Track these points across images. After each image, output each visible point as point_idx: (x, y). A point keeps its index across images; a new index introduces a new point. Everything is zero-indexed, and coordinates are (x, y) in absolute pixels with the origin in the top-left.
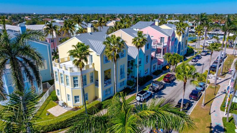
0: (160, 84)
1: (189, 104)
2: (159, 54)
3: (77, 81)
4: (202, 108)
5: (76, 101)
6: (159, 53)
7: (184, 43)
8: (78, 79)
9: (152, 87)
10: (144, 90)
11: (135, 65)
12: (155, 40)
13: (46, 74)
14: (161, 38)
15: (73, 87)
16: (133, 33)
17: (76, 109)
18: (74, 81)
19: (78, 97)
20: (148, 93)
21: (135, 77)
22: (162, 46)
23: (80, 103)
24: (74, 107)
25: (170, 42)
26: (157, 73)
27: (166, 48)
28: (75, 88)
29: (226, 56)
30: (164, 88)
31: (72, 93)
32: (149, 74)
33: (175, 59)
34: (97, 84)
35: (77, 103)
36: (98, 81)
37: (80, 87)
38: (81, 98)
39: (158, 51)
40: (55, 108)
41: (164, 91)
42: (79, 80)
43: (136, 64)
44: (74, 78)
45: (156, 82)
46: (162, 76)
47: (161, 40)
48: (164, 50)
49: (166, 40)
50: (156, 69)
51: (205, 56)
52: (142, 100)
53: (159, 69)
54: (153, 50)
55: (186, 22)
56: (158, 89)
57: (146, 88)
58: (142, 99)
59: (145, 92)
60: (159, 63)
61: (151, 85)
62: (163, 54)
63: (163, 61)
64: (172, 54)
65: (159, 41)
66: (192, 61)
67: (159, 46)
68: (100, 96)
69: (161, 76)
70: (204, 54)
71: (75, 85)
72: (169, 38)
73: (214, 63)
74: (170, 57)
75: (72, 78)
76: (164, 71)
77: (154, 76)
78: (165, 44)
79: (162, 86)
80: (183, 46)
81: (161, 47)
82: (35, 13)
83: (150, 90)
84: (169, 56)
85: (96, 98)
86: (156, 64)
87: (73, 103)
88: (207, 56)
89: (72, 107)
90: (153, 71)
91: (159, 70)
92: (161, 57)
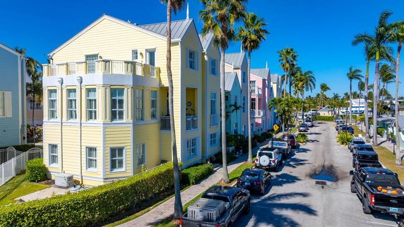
3: (121, 101)
5: (114, 165)
8: (125, 98)
11: (231, 106)
13: (5, 131)
15: (108, 120)
18: (113, 103)
22: (257, 93)
23: (126, 171)
25: (266, 89)
28: (114, 122)
31: (104, 138)
35: (115, 170)
37: (127, 120)
40: (44, 191)
42: (127, 98)
44: (114, 92)
52: (273, 164)
58: (274, 161)
63: (260, 121)
72: (264, 82)
75: (108, 91)
81: (255, 95)
87: (104, 172)
92: (255, 115)
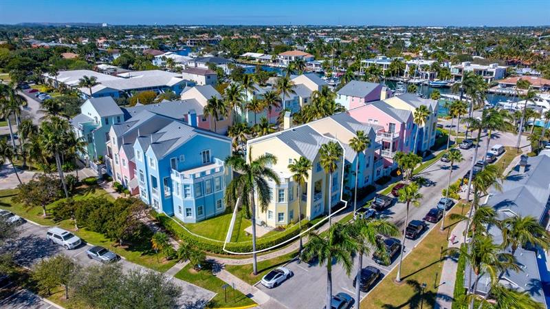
0: (387, 198)
1: (424, 227)
2: (386, 151)
3: (283, 194)
4: (440, 233)
5: (279, 219)
6: (386, 148)
7: (429, 128)
9: (375, 203)
10: (364, 207)
11: (352, 172)
12: (380, 127)
14: (390, 124)
15: (277, 201)
16: (348, 123)
17: (280, 229)
18: (280, 195)
19: (283, 214)
20: (369, 212)
21: (351, 189)
22: (392, 139)
23: (284, 222)
24: (278, 226)
25: (405, 131)
26: (383, 182)
27: (397, 141)
28: (280, 203)
29: (504, 151)
30: (392, 204)
31: (276, 209)
32: (370, 182)
33: (410, 161)
34: (304, 198)
35: (280, 222)
36: (306, 194)
37: (285, 201)
38: (286, 216)
39: (385, 146)
41: (392, 209)
42: (286, 193)
43: (353, 170)
44: (280, 191)
45: (381, 196)
46: (391, 186)
47: (390, 128)
48: (394, 143)
49: (398, 129)
50: (381, 175)
51: (467, 149)
53: (385, 175)
54: (377, 146)
55: (446, 64)
56: (383, 206)
57: (367, 204)
59: (366, 210)
60: (387, 164)
61: (374, 200)
62: (393, 151)
63: (392, 161)
64: (405, 154)
65: (387, 130)
66: (442, 161)
67: (386, 138)
68: (308, 214)
69: (389, 186)
70: (465, 145)
71: (280, 200)
72: (403, 125)
73: (476, 166)
74: (403, 159)
75: (278, 190)
76: (393, 178)
77: (377, 186)
78: (397, 135)
79: (389, 202)
80: (428, 133)
81: (390, 140)
82: (104, 25)
83: (372, 207)
84: (401, 157)
85: (303, 216)
86: (382, 167)
87: (276, 222)
88: (471, 149)
89: (275, 227)
90: (376, 178)
91: (386, 177)
92: (389, 155)
